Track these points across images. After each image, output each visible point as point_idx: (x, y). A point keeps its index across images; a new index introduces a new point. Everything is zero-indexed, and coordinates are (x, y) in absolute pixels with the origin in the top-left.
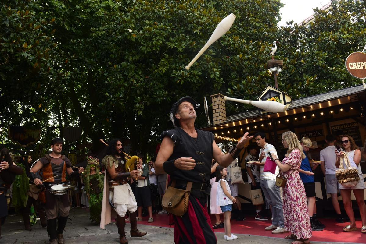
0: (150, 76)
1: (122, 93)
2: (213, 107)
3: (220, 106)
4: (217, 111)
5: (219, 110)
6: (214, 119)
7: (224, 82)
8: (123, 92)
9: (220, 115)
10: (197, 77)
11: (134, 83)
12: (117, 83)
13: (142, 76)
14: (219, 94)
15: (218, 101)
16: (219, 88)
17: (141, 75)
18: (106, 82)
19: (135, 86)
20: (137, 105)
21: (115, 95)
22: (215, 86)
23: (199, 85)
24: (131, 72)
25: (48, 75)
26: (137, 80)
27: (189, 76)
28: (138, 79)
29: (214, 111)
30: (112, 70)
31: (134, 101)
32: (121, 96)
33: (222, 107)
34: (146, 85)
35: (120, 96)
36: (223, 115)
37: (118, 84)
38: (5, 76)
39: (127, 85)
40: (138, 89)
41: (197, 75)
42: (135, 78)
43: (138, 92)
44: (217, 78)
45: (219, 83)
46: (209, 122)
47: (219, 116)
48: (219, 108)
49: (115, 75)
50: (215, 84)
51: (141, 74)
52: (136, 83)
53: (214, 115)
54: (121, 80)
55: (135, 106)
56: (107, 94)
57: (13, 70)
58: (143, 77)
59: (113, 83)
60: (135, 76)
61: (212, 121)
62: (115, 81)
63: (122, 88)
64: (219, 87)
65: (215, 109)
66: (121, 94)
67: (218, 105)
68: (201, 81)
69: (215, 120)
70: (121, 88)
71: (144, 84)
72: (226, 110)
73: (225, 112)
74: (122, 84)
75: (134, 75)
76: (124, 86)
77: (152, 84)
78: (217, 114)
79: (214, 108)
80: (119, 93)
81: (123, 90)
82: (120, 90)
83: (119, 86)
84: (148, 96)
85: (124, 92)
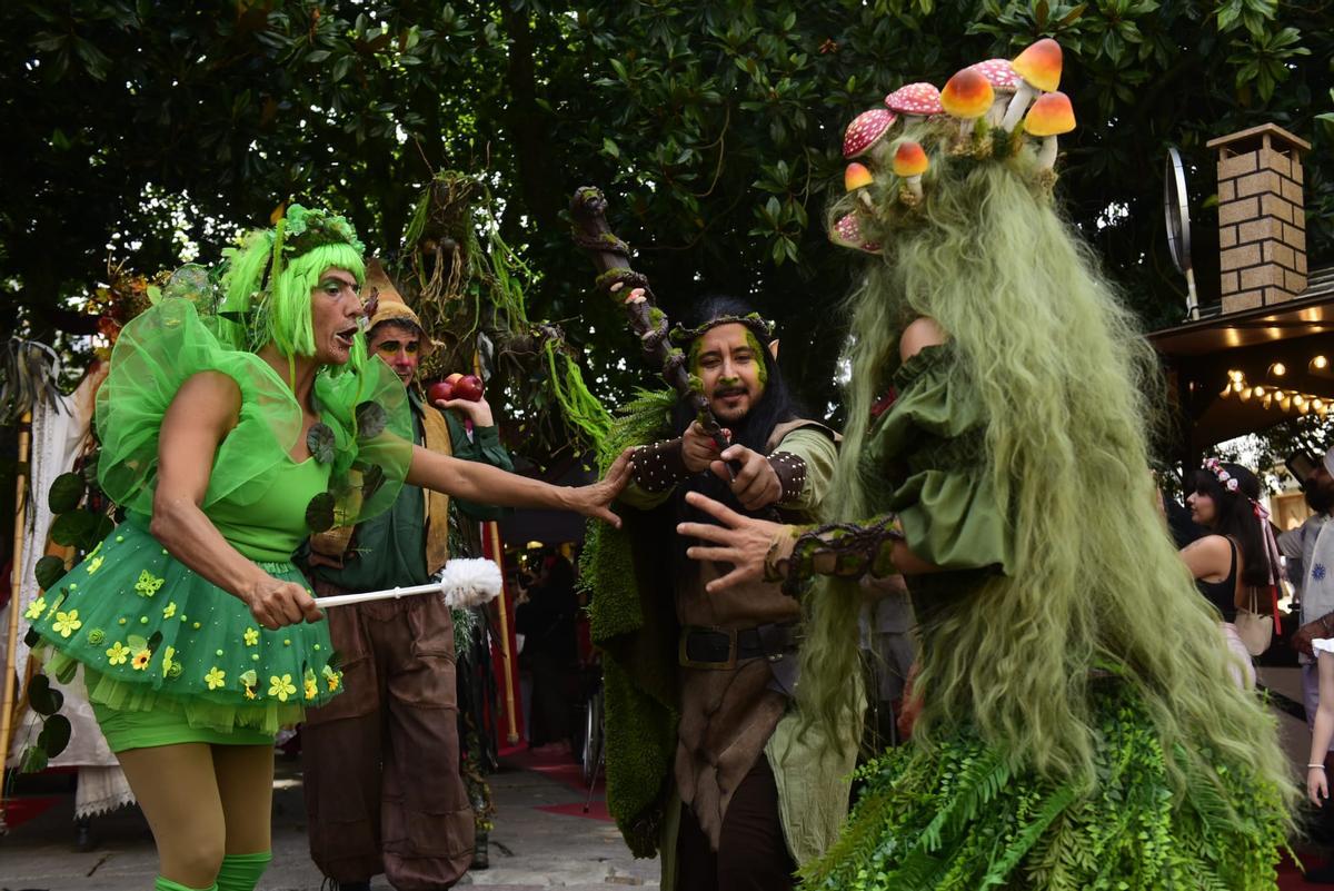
0: (843, 41)
1: (689, 140)
2: (1221, 210)
3: (1270, 204)
4: (1250, 232)
5: (1264, 229)
6: (1228, 283)
7: (1304, 51)
8: (693, 135)
9: (1267, 259)
10: (1130, 27)
11: (756, 85)
12: (665, 84)
13: (801, 41)
14: (1270, 126)
15: (1259, 171)
16: (1267, 90)
17: (795, 37)
18: (606, 82)
19: (760, 99)
20: (773, 206)
21: (650, 154)
22: (1240, 77)
23: (1136, 78)
24: (741, 19)
25: (310, 50)
26: (769, 62)
27: (1077, 26)
28: (777, 60)
29: (1227, 237)
30: (637, 13)
31: (756, 184)
32: (686, 157)
33: (1284, 211)
34: (822, 89)
35: (676, 156)
36: (1285, 256)
37: (666, 92)
38: (102, 56)
39: (714, 95)
40: (777, 118)
41: (1128, 16)
42: (758, 51)
43: (778, 132)
44: (1256, 29)
45: (1266, 60)
46: (1192, 301)
47: (1263, 263)
48: (1261, 217)
49: (655, 41)
50: (1243, 65)
51: (792, 31)
52: (765, 80)
53: (1227, 261)
54: (683, 69)
55: (757, 214)
56: (611, 148)
57: (136, 24)
58: (804, 46)
59: (642, 85)
60: (759, 43)
61: (1211, 293)
62: (654, 77)
63: (687, 115)
64: (1271, 85)
65: (1237, 224)
66: (685, 146)
67: (1259, 195)
68: (1152, 55)
69: (1235, 288)
70: (682, 112)
71: (812, 85)
72: (1311, 229)
73: (1298, 238)
74: (691, 89)
75: (755, 37)
76: (701, 102)
77: (856, 87)
78: (1249, 255)
79: (1227, 214)
80: (672, 142)
81: (693, 122)
82: (681, 124)
83: (675, 105)
84: (829, 154)
85: (698, 131)
